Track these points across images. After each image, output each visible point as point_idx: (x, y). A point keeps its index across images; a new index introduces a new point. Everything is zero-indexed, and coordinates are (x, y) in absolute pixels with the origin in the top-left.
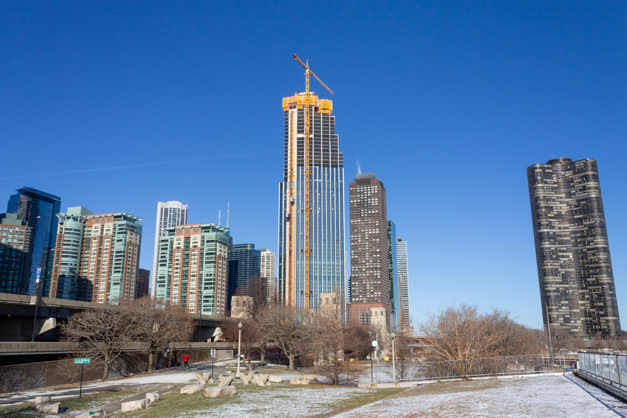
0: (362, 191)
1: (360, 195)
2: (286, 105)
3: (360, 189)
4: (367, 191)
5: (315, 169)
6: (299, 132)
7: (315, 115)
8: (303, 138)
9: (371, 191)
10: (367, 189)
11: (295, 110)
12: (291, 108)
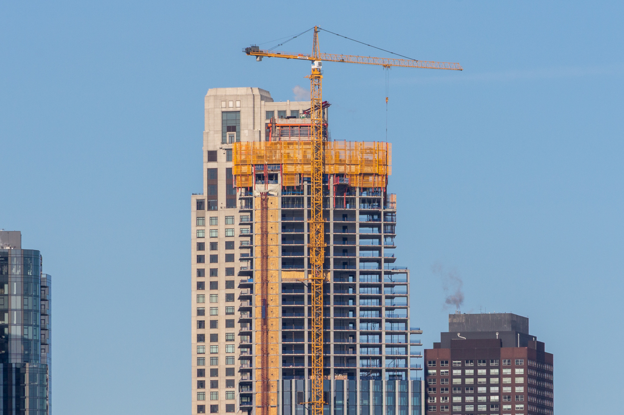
0: (469, 381)
1: (463, 396)
2: (245, 169)
3: (463, 377)
4: (488, 385)
5: (340, 383)
6: (286, 264)
7: (336, 205)
8: (299, 286)
9: (500, 385)
10: (488, 376)
11: (274, 188)
12: (260, 178)
